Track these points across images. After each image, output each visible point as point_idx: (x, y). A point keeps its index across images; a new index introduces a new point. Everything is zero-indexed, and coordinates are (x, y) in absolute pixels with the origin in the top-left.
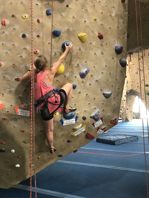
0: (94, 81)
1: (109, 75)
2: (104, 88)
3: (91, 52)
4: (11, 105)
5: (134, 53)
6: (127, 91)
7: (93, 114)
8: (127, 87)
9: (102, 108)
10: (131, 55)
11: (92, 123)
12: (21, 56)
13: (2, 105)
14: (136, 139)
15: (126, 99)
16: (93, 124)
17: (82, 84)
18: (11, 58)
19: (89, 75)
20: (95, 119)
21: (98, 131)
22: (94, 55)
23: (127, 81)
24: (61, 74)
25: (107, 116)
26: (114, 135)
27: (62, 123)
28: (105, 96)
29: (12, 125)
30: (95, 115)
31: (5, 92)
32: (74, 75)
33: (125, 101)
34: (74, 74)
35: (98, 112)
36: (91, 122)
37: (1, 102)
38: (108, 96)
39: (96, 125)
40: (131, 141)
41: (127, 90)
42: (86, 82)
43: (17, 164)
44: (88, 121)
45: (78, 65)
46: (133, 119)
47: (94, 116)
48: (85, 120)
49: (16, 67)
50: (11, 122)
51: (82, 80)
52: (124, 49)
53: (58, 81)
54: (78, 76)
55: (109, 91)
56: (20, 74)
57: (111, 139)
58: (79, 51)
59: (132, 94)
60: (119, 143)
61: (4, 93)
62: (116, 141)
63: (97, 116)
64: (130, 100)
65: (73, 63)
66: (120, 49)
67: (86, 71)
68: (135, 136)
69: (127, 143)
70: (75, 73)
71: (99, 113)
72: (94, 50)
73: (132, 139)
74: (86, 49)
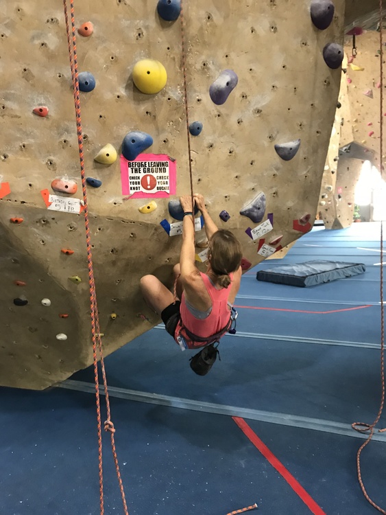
0: (251, 111)
1: (292, 93)
2: (278, 132)
3: (241, 25)
4: (30, 185)
5: (366, 31)
6: (342, 148)
7: (248, 206)
8: (340, 133)
9: (272, 188)
10: (356, 37)
11: (246, 229)
12: (43, 44)
13: (5, 185)
14: (360, 272)
15: (336, 168)
16: (248, 232)
17: (217, 122)
18: (16, 52)
19: (236, 93)
20: (254, 217)
21: (261, 250)
22: (250, 35)
23: (343, 119)
24: (157, 93)
25: (285, 208)
26: (303, 264)
27: (168, 229)
28: (281, 154)
29: (37, 238)
30: (254, 207)
31: (10, 150)
32: (194, 95)
33: (335, 174)
34: (195, 91)
35: (262, 199)
36: (242, 227)
37: (2, 176)
38: (289, 153)
39: (254, 232)
40: (347, 277)
41: (342, 146)
42: (227, 115)
43: (59, 333)
44: (235, 224)
45: (204, 65)
46: (355, 222)
47: (249, 210)
48: (225, 221)
49: (33, 76)
50: (35, 230)
51: (216, 109)
52: (336, 13)
53: (150, 113)
54: (206, 99)
55: (292, 140)
56: (46, 98)
57: (295, 272)
58: (208, 21)
59: (354, 156)
60: (314, 283)
61: (7, 153)
62: (307, 276)
63: (259, 209)
64: (347, 172)
65: (190, 60)
66: (325, 12)
67: (228, 84)
68: (358, 264)
69: (335, 280)
70: (197, 89)
71: (265, 202)
72: (250, 19)
73: (350, 273)
74: (226, 17)
